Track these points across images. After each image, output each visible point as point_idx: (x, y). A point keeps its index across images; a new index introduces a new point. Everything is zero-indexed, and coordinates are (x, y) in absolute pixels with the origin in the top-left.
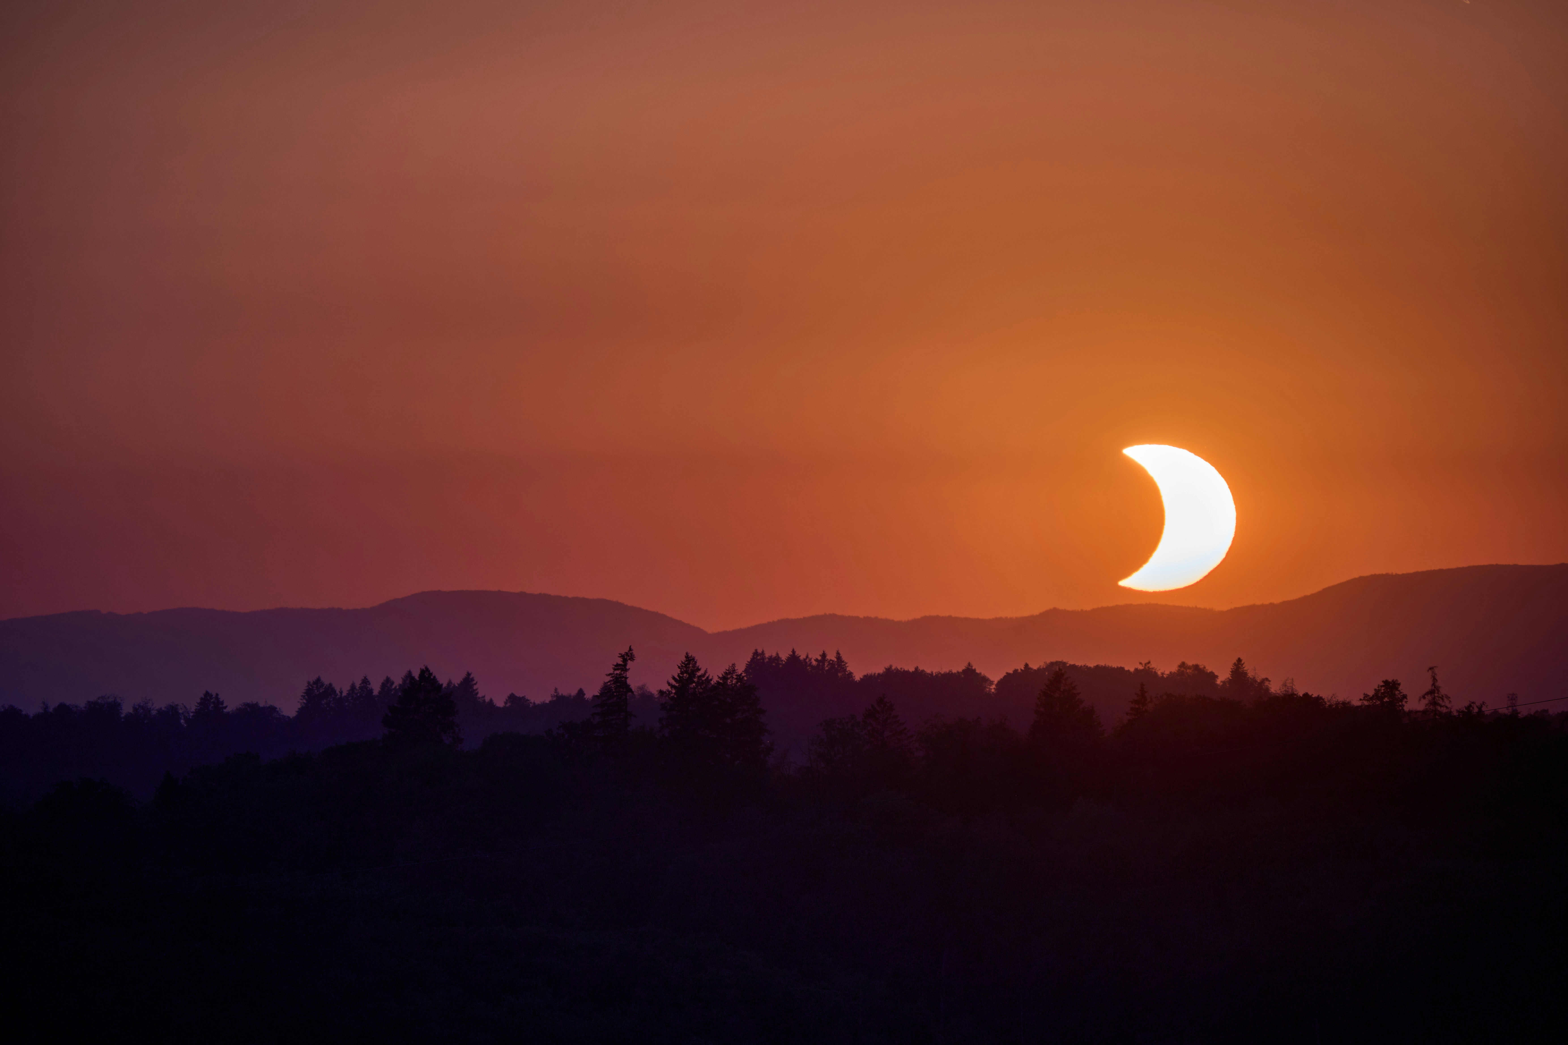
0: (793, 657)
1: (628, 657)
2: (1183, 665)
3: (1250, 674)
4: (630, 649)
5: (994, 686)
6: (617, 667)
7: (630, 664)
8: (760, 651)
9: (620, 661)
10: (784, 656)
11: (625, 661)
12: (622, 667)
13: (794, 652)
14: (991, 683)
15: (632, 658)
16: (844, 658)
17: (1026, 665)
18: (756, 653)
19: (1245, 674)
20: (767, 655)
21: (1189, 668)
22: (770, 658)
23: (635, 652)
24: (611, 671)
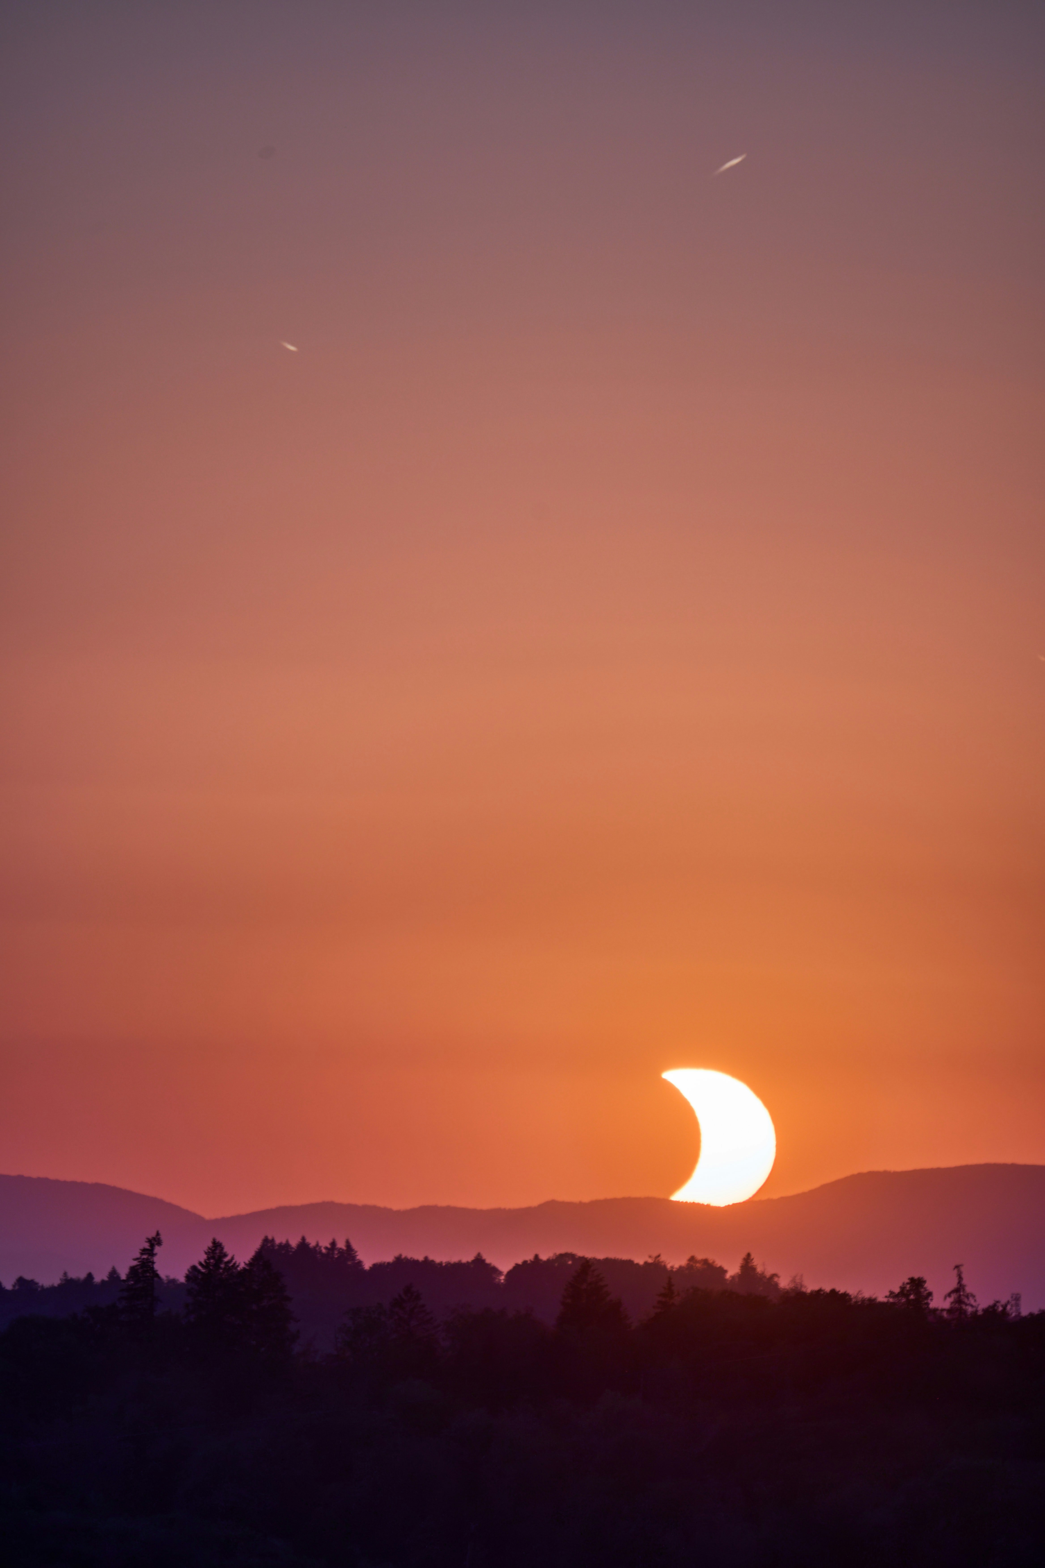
0: (303, 1244)
1: (155, 1241)
2: (692, 1259)
3: (759, 1269)
4: (158, 1234)
5: (502, 1278)
6: (144, 1251)
7: (157, 1249)
8: (270, 1238)
9: (147, 1245)
10: (294, 1243)
11: (152, 1246)
12: (149, 1252)
13: (303, 1239)
14: (500, 1273)
15: (159, 1243)
16: (354, 1246)
17: (536, 1256)
18: (266, 1240)
19: (754, 1269)
20: (277, 1242)
21: (699, 1262)
22: (280, 1245)
23: (162, 1237)
24: (138, 1255)
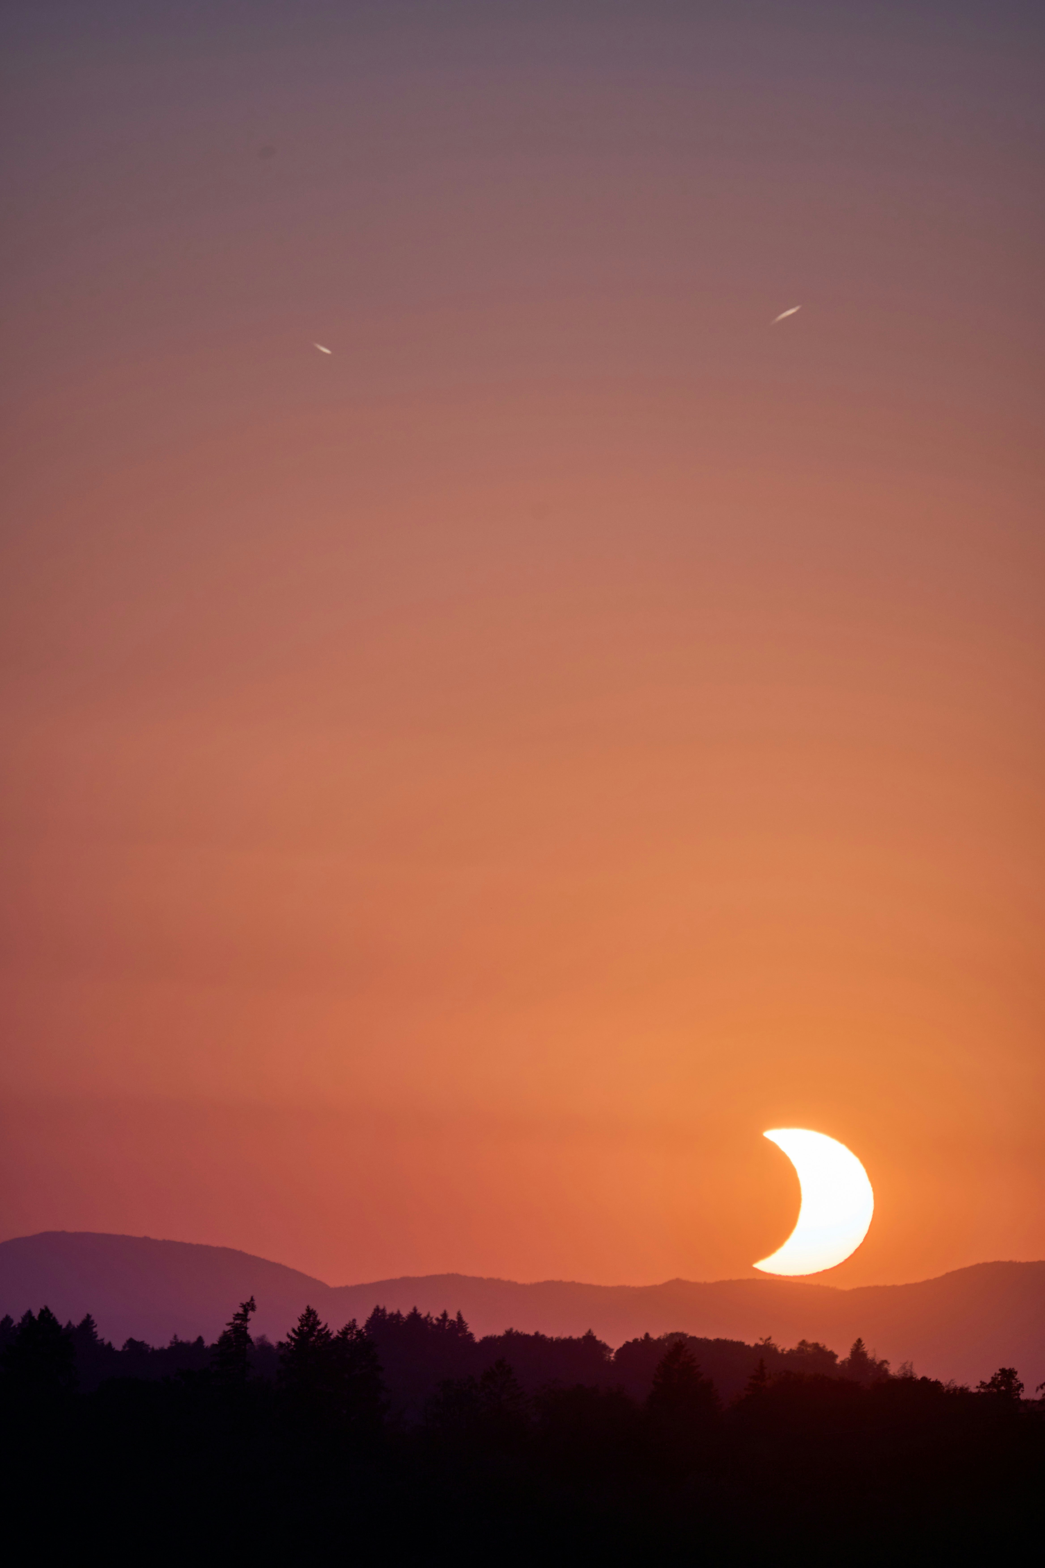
0: (415, 1315)
1: (249, 1306)
2: (803, 1343)
3: (870, 1355)
4: (252, 1299)
5: (612, 1355)
6: (237, 1316)
7: (251, 1314)
8: (381, 1307)
9: (241, 1311)
10: (405, 1313)
11: (246, 1311)
12: (243, 1317)
13: (415, 1309)
14: (611, 1351)
15: (253, 1308)
16: (465, 1318)
17: (647, 1335)
18: (377, 1310)
19: (864, 1355)
20: (388, 1312)
21: (809, 1346)
22: (391, 1315)
23: (256, 1303)
24: (232, 1320)
